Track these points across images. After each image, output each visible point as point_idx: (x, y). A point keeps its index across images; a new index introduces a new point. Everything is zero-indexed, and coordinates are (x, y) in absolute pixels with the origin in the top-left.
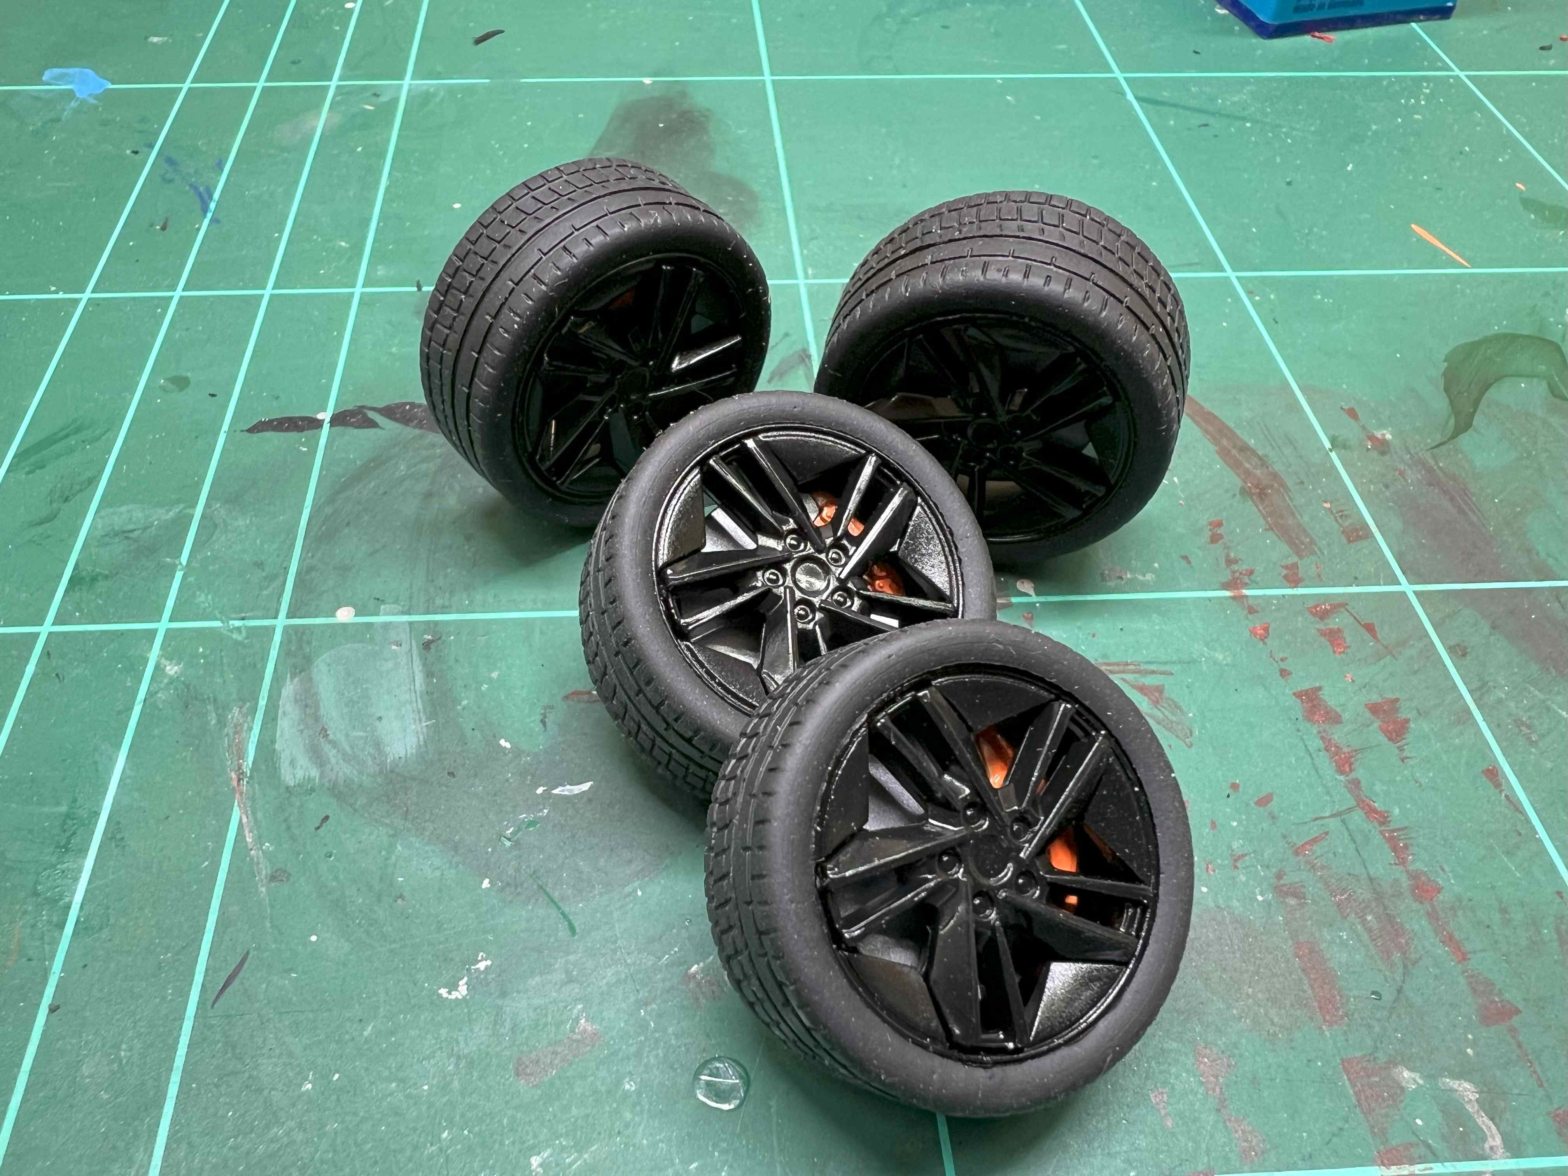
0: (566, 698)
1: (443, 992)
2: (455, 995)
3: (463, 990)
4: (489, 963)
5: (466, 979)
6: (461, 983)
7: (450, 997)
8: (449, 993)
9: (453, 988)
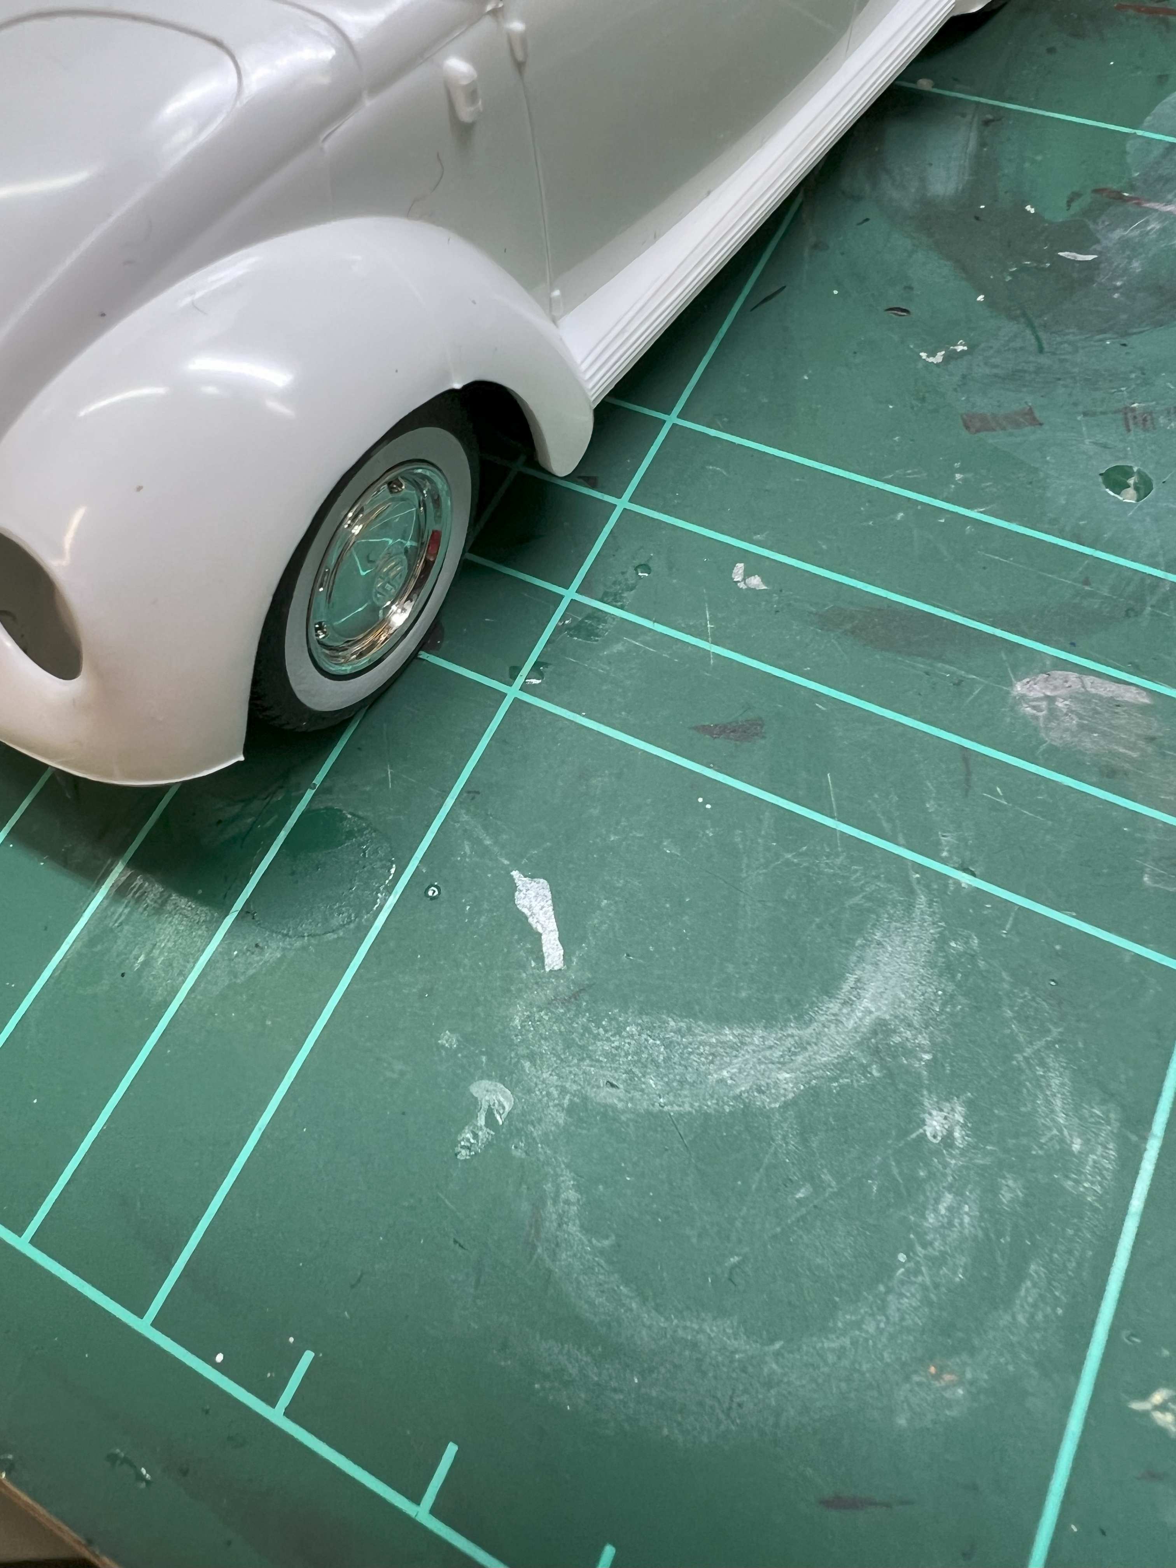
0: (1096, 191)
1: (923, 355)
2: (931, 360)
3: (939, 358)
4: (965, 348)
5: (943, 352)
6: (939, 354)
7: (928, 359)
8: (928, 357)
9: (933, 354)
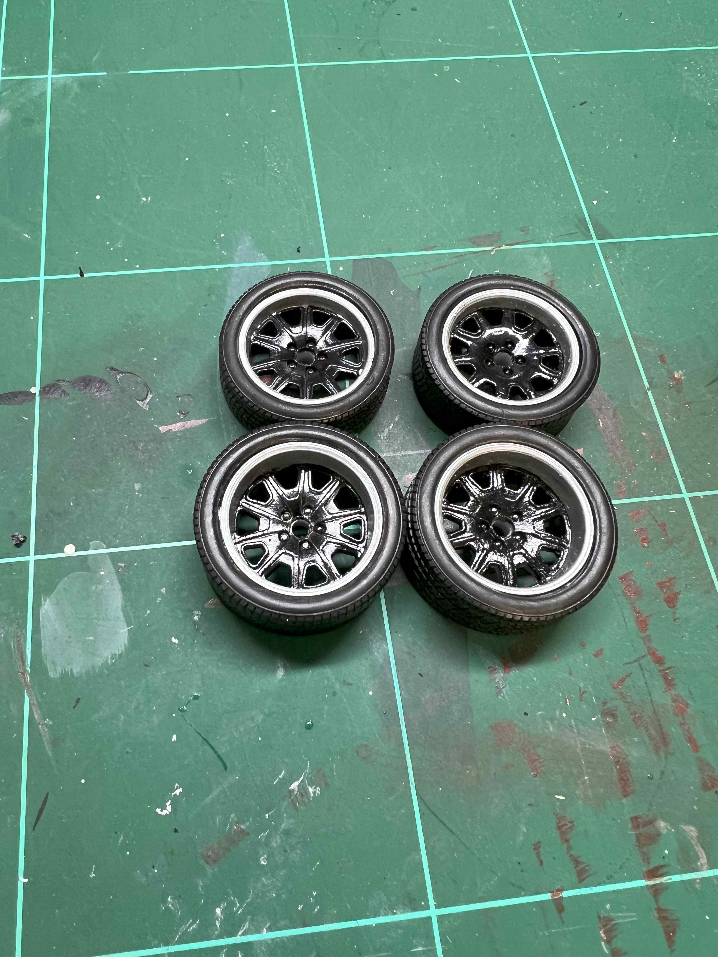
1: (158, 810)
2: (165, 812)
3: (169, 809)
4: (181, 790)
5: (170, 801)
6: (168, 804)
7: (162, 813)
9: (163, 808)
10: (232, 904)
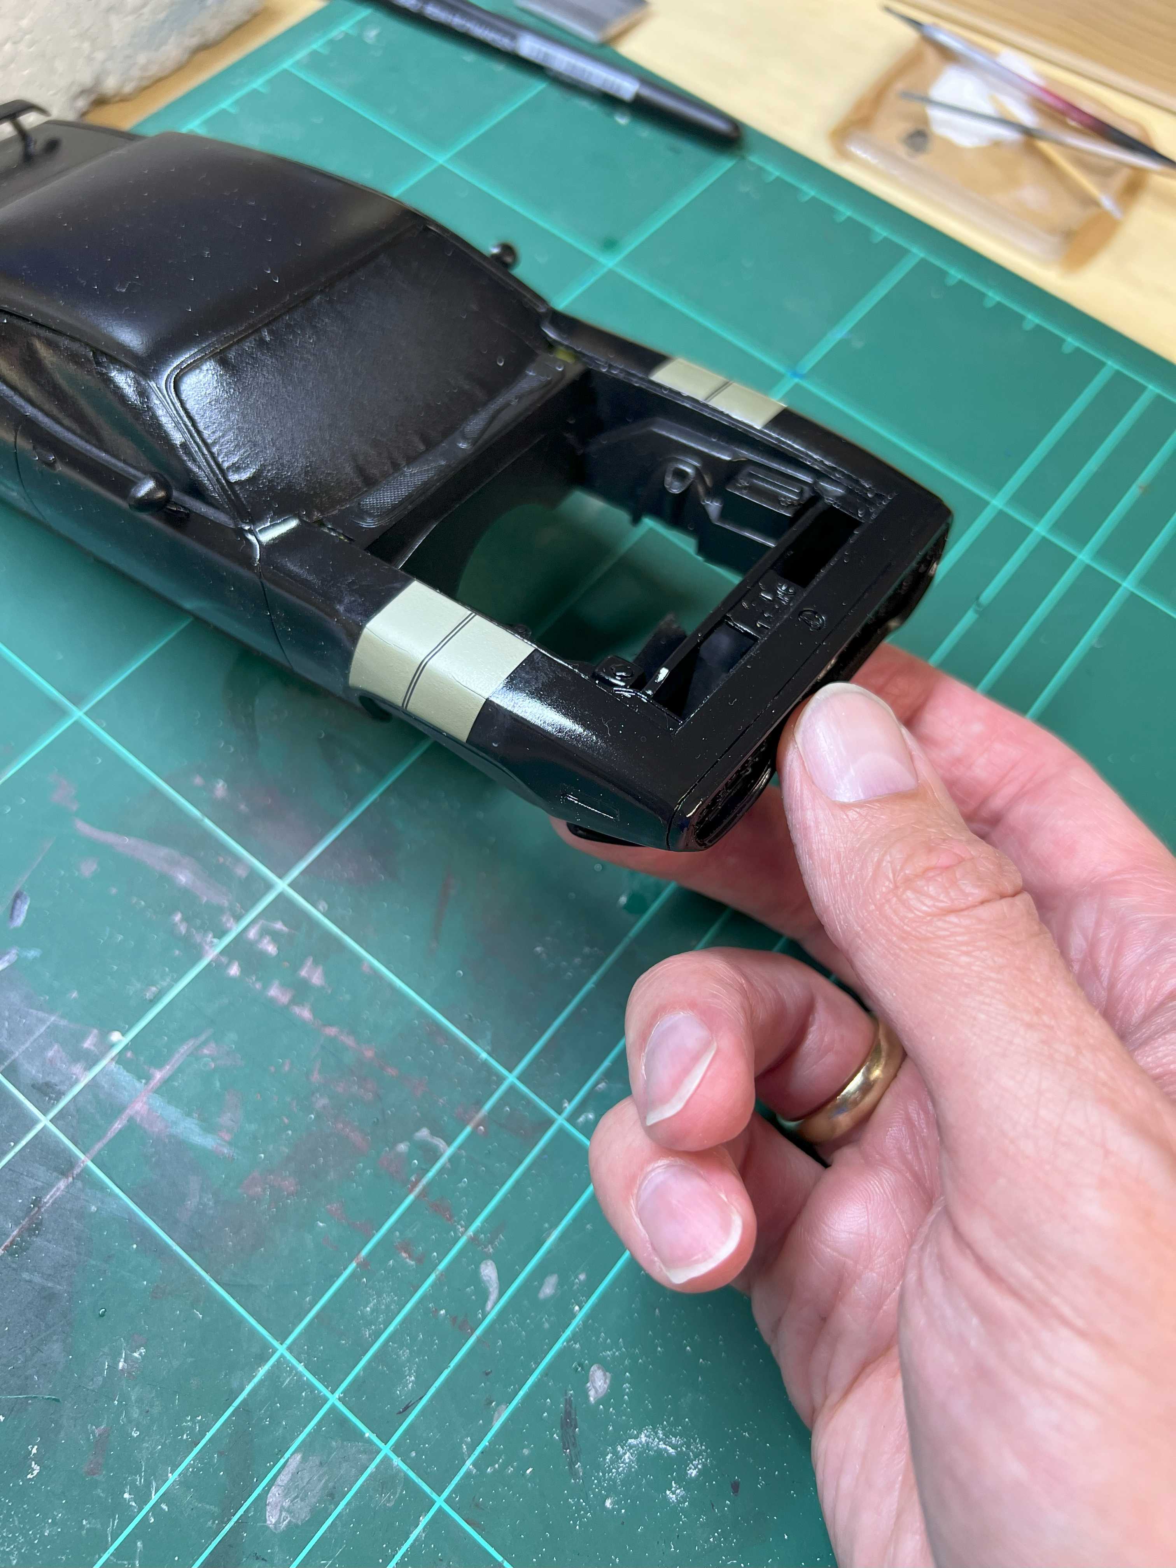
1: (29, 1476)
2: (35, 1473)
3: (37, 1469)
4: (36, 1447)
5: (33, 1463)
6: (33, 1466)
7: (34, 1475)
9: (32, 1471)
10: (133, 1483)
